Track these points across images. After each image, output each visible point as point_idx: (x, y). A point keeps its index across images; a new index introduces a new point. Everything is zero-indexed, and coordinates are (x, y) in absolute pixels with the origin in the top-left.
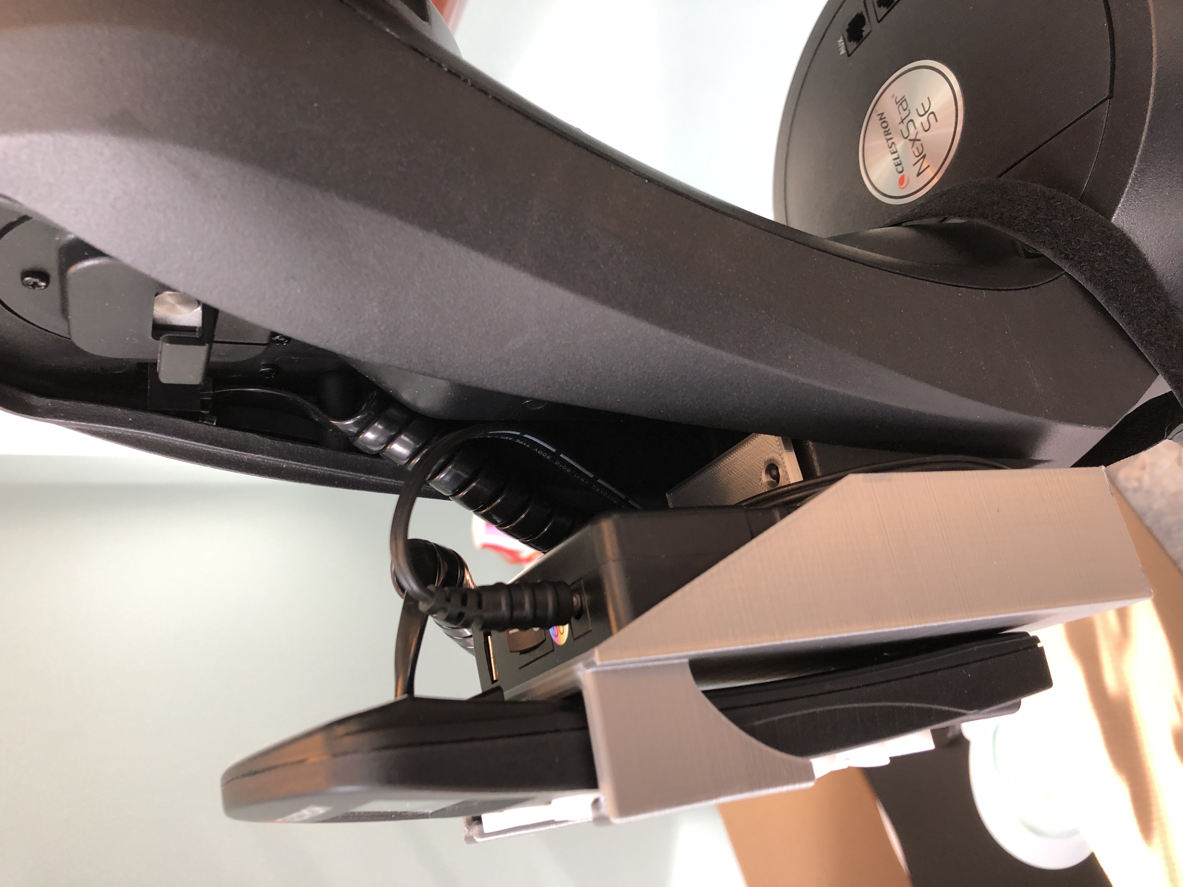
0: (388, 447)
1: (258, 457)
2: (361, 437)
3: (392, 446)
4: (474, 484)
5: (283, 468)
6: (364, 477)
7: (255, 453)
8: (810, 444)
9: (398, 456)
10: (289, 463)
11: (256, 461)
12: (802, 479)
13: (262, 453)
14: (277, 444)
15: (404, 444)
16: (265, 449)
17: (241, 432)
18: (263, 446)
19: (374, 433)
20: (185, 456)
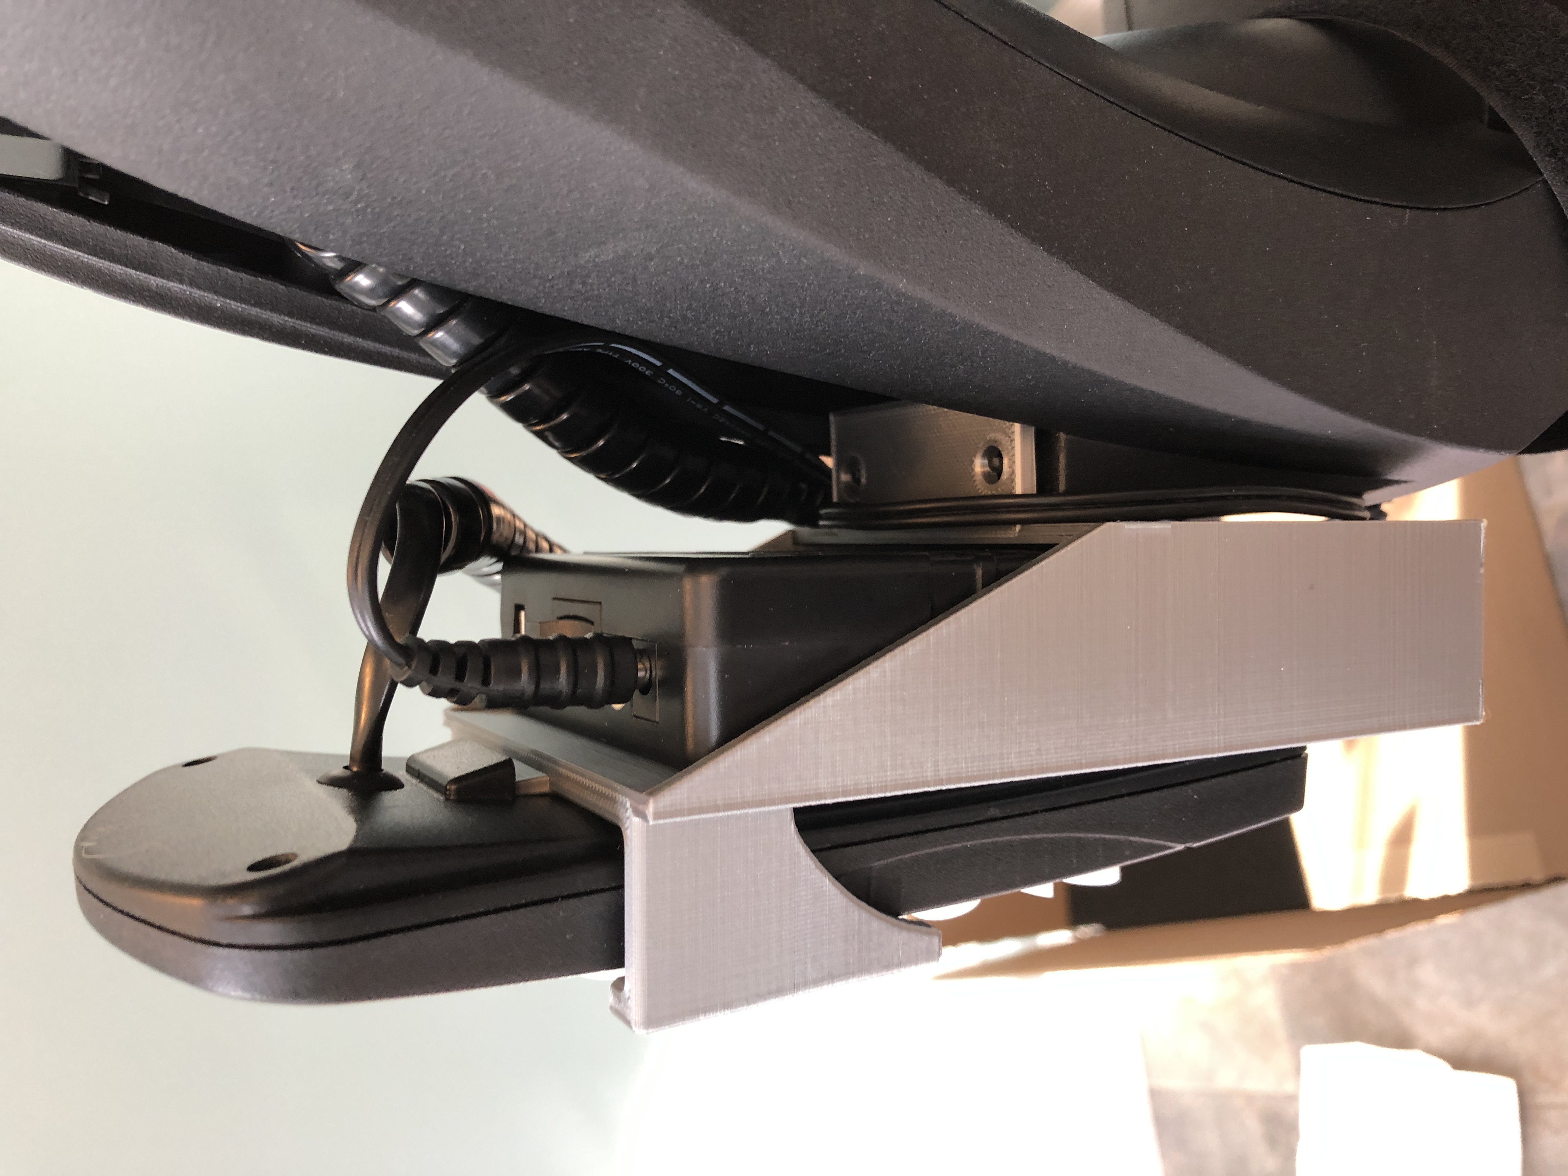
0: (392, 304)
1: (175, 286)
2: (349, 279)
3: (398, 302)
4: (527, 387)
5: (217, 309)
6: (348, 339)
7: (168, 279)
8: (1062, 436)
9: (407, 320)
10: (225, 303)
11: (172, 290)
12: (1035, 492)
13: (181, 282)
14: (206, 269)
15: (416, 303)
16: (186, 273)
17: (146, 240)
18: (183, 269)
19: (368, 276)
20: (47, 266)
